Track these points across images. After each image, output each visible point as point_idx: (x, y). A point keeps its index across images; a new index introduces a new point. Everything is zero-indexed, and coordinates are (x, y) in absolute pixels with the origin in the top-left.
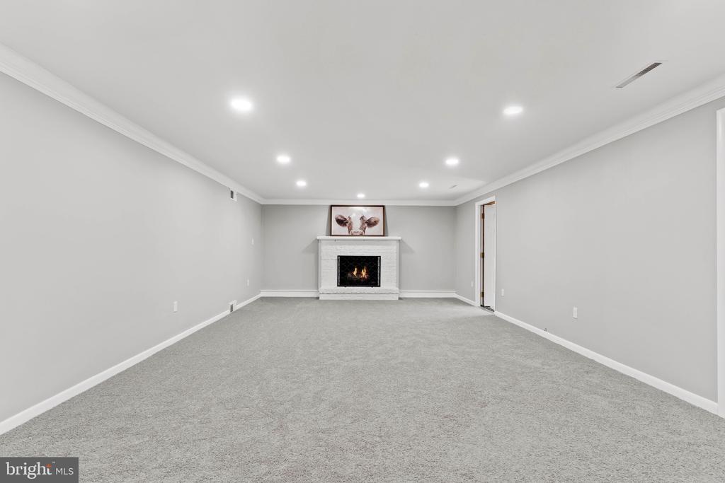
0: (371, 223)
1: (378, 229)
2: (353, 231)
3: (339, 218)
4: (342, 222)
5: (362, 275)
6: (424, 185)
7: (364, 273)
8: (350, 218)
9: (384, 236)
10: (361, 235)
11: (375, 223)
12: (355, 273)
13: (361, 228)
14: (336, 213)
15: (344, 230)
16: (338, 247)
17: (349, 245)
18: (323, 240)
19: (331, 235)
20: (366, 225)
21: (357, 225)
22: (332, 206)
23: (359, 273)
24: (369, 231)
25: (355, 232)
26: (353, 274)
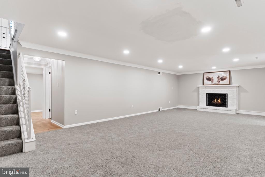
0: (222, 79)
1: (227, 81)
2: (213, 83)
3: (208, 78)
4: (209, 79)
5: (218, 102)
6: (236, 60)
7: (219, 101)
8: (212, 77)
9: (229, 84)
10: (218, 84)
11: (225, 79)
12: (215, 101)
13: (217, 82)
14: (206, 76)
15: (210, 83)
16: (207, 90)
17: (212, 89)
18: (200, 87)
19: (204, 85)
20: (220, 80)
21: (216, 80)
22: (204, 73)
23: (217, 101)
24: (221, 82)
25: (215, 83)
26: (214, 101)
